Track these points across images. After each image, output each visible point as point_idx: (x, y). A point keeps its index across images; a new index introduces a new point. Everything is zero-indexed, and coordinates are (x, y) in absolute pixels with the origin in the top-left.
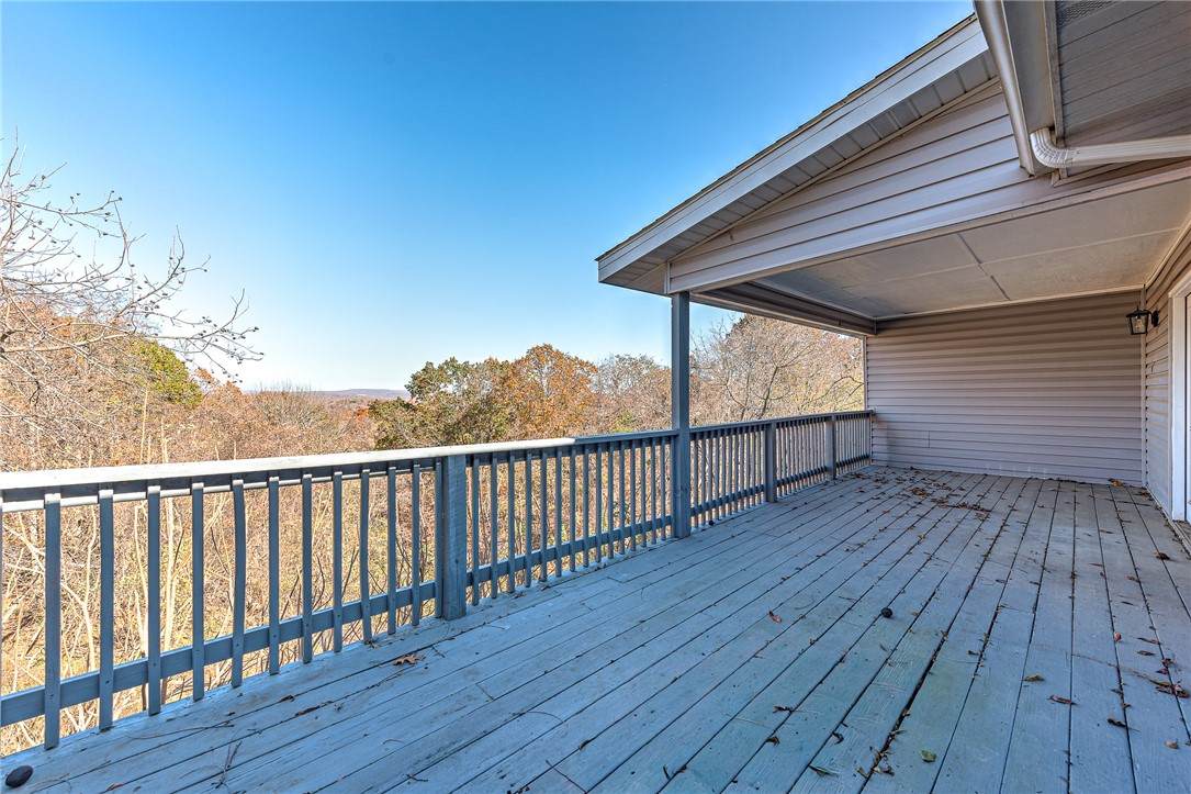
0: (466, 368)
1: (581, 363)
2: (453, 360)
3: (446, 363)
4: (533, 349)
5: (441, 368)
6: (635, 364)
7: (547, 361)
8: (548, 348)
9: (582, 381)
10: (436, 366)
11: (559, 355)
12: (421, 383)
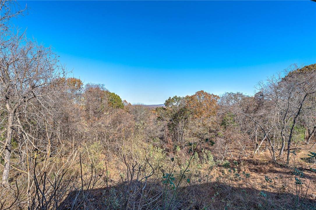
0: (179, 98)
1: (214, 96)
2: (176, 96)
3: (174, 97)
4: (198, 92)
5: (173, 98)
6: (235, 95)
7: (202, 95)
8: (202, 91)
9: (213, 102)
10: (171, 98)
11: (206, 94)
12: (168, 103)
